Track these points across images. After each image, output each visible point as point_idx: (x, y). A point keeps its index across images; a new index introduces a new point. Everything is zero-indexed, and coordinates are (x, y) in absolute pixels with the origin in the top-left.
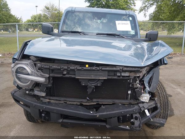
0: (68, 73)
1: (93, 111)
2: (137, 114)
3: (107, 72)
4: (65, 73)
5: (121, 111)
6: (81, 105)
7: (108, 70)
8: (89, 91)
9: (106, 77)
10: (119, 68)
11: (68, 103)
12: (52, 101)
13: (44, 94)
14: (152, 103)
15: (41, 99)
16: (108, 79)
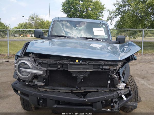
0: (62, 67)
1: (81, 97)
2: (116, 98)
3: (93, 66)
4: (59, 67)
5: (104, 96)
6: (72, 93)
7: (93, 64)
8: (79, 81)
9: (91, 70)
10: (102, 62)
11: (61, 91)
12: (48, 90)
13: (43, 84)
14: (127, 90)
15: (39, 89)
16: (94, 71)
